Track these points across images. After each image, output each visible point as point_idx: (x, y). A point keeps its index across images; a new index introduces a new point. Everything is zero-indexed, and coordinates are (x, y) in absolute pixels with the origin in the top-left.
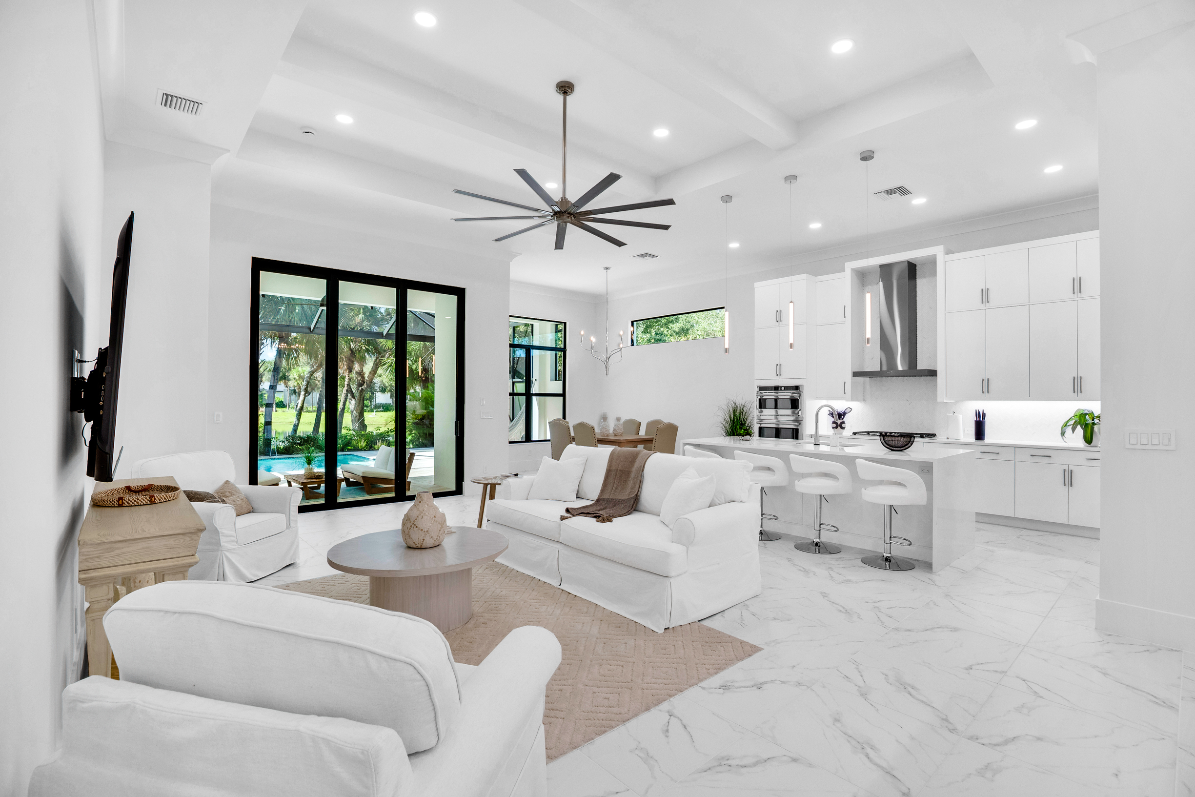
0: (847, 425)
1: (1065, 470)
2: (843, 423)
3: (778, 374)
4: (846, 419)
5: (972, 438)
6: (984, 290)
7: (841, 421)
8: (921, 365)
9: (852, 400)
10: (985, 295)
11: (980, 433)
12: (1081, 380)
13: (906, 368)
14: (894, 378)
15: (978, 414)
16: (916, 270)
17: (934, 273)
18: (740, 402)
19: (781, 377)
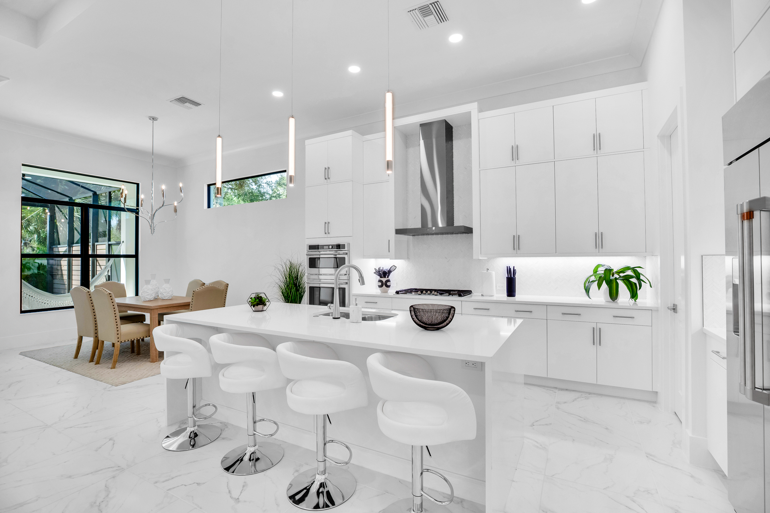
0: (392, 283)
1: (594, 328)
2: (389, 281)
3: (327, 232)
4: (391, 277)
5: (502, 295)
6: (514, 147)
7: (386, 279)
8: (458, 221)
9: (396, 258)
10: (515, 153)
11: (511, 291)
12: (602, 235)
13: (445, 225)
14: (435, 236)
15: (509, 270)
16: (452, 132)
17: (469, 135)
18: (295, 261)
19: (329, 236)
